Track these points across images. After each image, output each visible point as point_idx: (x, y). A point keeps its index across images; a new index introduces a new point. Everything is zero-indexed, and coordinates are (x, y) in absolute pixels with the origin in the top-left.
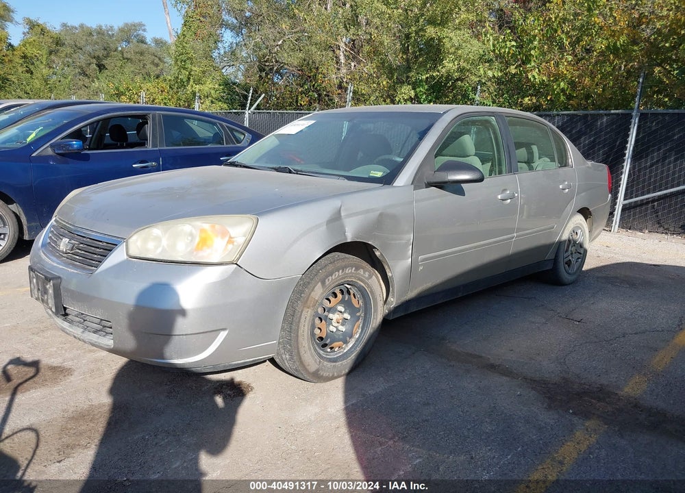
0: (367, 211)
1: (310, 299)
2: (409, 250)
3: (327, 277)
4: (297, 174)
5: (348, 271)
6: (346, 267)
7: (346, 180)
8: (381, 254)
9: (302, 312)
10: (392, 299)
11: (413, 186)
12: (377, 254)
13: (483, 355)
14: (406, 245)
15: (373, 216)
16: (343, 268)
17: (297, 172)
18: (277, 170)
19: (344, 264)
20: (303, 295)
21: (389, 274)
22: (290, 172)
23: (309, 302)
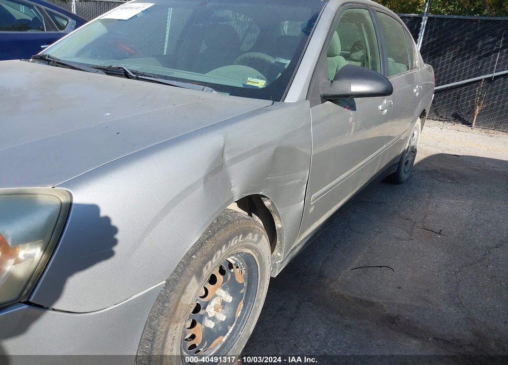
0: (261, 148)
1: (179, 307)
2: (303, 190)
3: (205, 263)
4: (138, 79)
5: (233, 243)
6: (231, 238)
7: (214, 92)
8: (272, 204)
9: (167, 331)
10: (279, 254)
11: (308, 102)
12: (267, 203)
13: (374, 300)
14: (301, 184)
15: (267, 154)
16: (227, 242)
17: (138, 76)
18: (109, 71)
19: (228, 233)
20: (166, 305)
21: (278, 225)
22: (127, 75)
23: (177, 313)
